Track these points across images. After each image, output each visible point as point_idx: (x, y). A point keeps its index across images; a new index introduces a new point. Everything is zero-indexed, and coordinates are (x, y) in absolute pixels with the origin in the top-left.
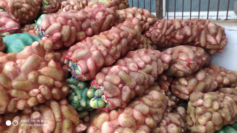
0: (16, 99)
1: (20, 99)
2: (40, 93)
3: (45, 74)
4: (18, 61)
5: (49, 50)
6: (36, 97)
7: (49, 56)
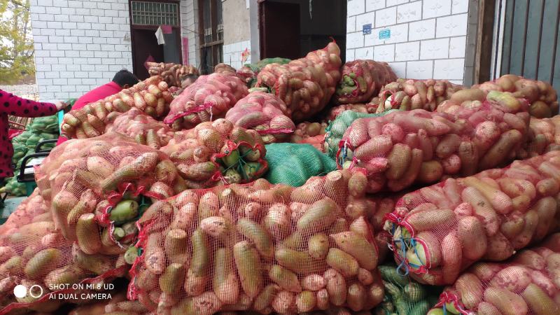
0: (276, 287)
1: (283, 290)
2: (325, 287)
3: (344, 246)
4: (294, 206)
5: (358, 193)
6: (315, 293)
7: (356, 206)
